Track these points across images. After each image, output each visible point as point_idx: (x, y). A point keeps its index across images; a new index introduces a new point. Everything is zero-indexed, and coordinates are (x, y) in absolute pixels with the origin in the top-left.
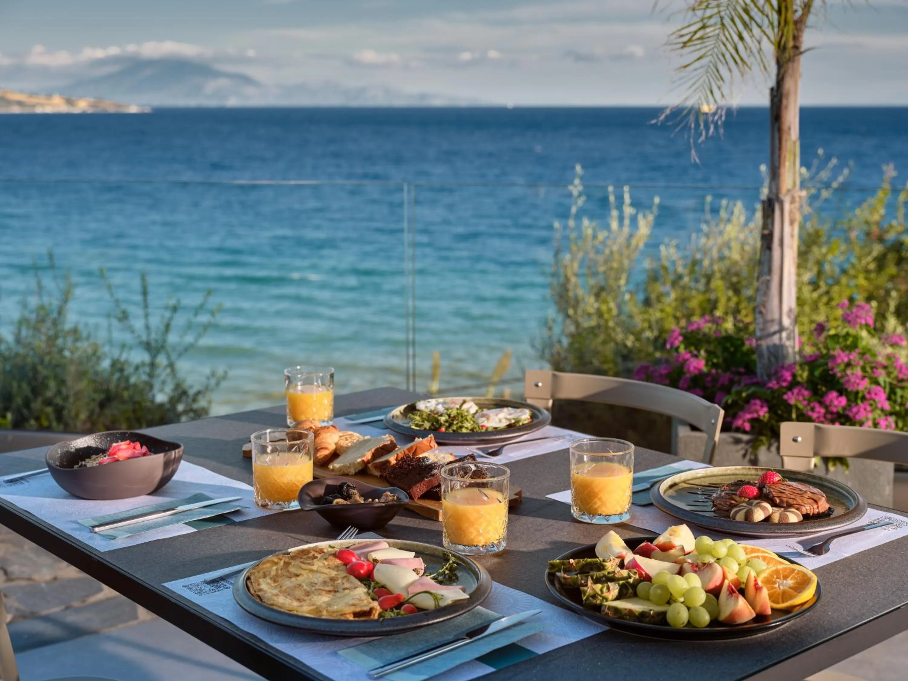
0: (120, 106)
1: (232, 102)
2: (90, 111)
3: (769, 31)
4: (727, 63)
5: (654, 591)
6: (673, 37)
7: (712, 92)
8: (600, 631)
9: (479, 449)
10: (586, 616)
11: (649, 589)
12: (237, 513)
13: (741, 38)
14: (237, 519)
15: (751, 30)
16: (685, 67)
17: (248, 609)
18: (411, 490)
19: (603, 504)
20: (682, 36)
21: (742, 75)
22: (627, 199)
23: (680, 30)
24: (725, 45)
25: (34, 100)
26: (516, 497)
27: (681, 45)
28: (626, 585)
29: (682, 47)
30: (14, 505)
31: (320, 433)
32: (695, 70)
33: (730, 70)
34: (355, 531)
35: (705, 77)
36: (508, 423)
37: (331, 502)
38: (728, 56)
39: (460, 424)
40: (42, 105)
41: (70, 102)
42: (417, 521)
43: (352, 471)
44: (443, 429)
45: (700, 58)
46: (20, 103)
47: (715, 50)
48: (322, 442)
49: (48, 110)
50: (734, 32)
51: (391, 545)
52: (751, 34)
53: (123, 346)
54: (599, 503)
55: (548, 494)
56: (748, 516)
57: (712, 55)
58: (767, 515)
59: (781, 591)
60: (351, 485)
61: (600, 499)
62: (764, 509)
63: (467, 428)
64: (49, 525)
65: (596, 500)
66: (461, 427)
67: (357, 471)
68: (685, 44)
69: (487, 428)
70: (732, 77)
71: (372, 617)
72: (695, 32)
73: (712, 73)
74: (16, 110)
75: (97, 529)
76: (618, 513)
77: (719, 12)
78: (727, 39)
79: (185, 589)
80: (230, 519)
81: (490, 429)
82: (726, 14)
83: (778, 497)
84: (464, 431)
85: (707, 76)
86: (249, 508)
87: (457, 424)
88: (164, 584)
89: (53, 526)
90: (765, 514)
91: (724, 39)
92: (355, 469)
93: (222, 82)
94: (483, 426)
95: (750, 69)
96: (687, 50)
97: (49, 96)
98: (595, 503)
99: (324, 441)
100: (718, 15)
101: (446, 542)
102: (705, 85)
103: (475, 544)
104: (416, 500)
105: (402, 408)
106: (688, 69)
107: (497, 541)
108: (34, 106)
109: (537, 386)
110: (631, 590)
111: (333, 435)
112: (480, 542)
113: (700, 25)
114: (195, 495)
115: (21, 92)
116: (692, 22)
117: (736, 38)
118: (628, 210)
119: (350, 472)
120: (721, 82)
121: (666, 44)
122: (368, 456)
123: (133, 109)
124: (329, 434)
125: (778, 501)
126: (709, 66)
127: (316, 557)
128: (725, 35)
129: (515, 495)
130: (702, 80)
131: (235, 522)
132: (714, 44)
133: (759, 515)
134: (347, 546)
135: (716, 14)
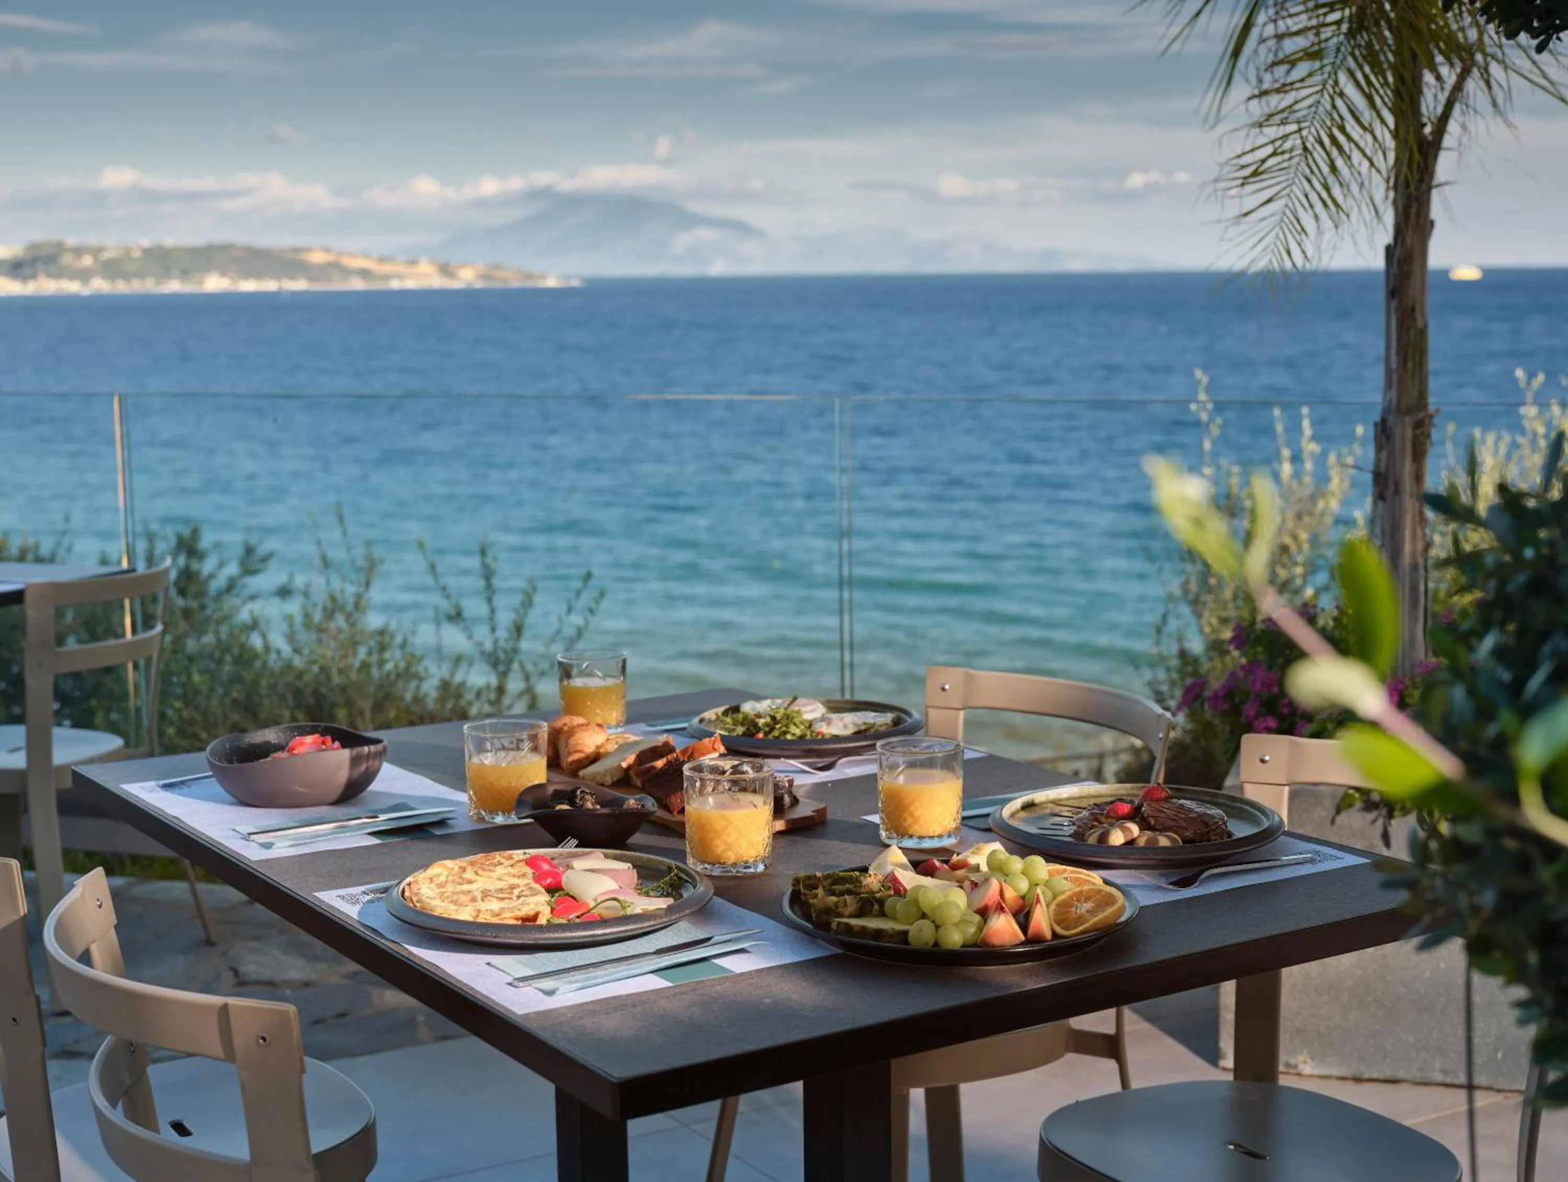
0: (528, 276)
1: (719, 268)
2: (480, 285)
3: (1379, 160)
4: (1312, 207)
5: (899, 905)
6: (1227, 169)
7: (1289, 253)
8: (828, 953)
9: (803, 763)
10: (823, 940)
11: (897, 904)
12: (442, 823)
13: (1333, 168)
14: (438, 832)
15: (1349, 158)
16: (1246, 215)
17: (394, 913)
18: (668, 801)
19: (916, 821)
20: (1243, 167)
21: (1336, 227)
22: (1307, 430)
23: (1239, 157)
24: (1309, 181)
25: (388, 268)
26: (814, 814)
27: (1239, 182)
28: (870, 900)
29: (1243, 185)
30: (181, 820)
31: (576, 732)
32: (1263, 219)
33: (1316, 217)
34: (575, 842)
35: (1277, 229)
36: (856, 729)
37: (554, 808)
38: (1313, 197)
39: (784, 729)
40: (400, 277)
41: (445, 270)
42: (671, 840)
43: (609, 780)
44: (761, 735)
45: (1269, 201)
46: (365, 274)
47: (1294, 188)
48: (577, 744)
49: (410, 284)
50: (1324, 160)
51: (606, 856)
52: (1349, 163)
53: (458, 660)
54: (909, 821)
55: (865, 815)
56: (1103, 838)
57: (1289, 195)
58: (1129, 838)
59: (1076, 916)
60: (587, 791)
61: (911, 814)
62: (1125, 830)
63: (794, 735)
64: (199, 832)
65: (906, 815)
66: (785, 733)
67: (615, 780)
68: (1245, 181)
69: (823, 735)
70: (1319, 227)
71: (538, 923)
72: (1263, 161)
73: (1288, 223)
74: (358, 284)
75: (253, 837)
76: (936, 834)
77: (1300, 130)
78: (1312, 172)
79: (338, 899)
80: (430, 832)
81: (827, 737)
82: (1310, 132)
83: (1153, 817)
84: (789, 737)
85: (1281, 228)
86: (456, 819)
87: (780, 728)
88: (317, 894)
89: (203, 834)
90: (1125, 838)
91: (1307, 171)
92: (612, 778)
93: (705, 234)
94: (819, 733)
95: (1348, 216)
96: (1249, 188)
97: (413, 262)
98: (905, 820)
99: (580, 742)
100: (1297, 135)
101: (690, 861)
102: (1279, 244)
103: (722, 861)
104: (675, 813)
105: (720, 710)
106: (1249, 218)
107: (753, 859)
108: (387, 277)
109: (944, 689)
110: (876, 907)
111: (596, 734)
112: (728, 858)
113: (1269, 149)
114: (397, 805)
115: (367, 256)
116: (1257, 144)
117: (1326, 169)
118: (1311, 447)
119: (606, 781)
120: (1303, 236)
121: (1216, 180)
122: (631, 759)
123: (551, 283)
124: (587, 733)
125: (1153, 822)
126: (1284, 213)
127: (502, 864)
128: (1308, 165)
129: (813, 811)
130: (1272, 235)
131: (435, 835)
132: (1293, 178)
133: (1117, 838)
134: (553, 857)
135: (1295, 132)
